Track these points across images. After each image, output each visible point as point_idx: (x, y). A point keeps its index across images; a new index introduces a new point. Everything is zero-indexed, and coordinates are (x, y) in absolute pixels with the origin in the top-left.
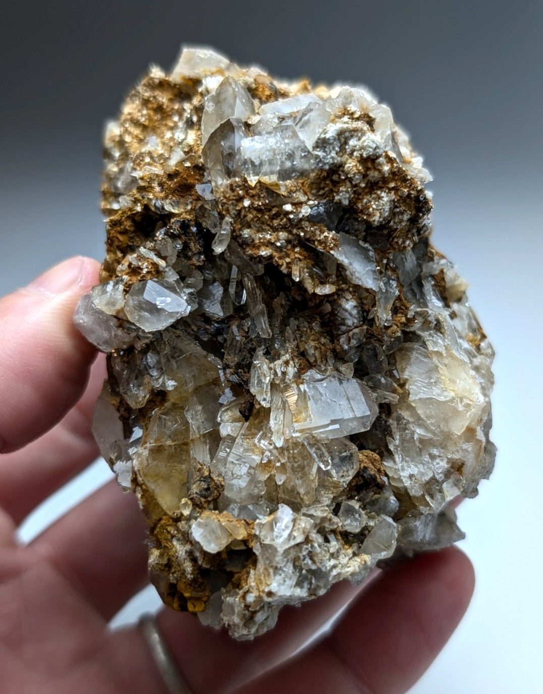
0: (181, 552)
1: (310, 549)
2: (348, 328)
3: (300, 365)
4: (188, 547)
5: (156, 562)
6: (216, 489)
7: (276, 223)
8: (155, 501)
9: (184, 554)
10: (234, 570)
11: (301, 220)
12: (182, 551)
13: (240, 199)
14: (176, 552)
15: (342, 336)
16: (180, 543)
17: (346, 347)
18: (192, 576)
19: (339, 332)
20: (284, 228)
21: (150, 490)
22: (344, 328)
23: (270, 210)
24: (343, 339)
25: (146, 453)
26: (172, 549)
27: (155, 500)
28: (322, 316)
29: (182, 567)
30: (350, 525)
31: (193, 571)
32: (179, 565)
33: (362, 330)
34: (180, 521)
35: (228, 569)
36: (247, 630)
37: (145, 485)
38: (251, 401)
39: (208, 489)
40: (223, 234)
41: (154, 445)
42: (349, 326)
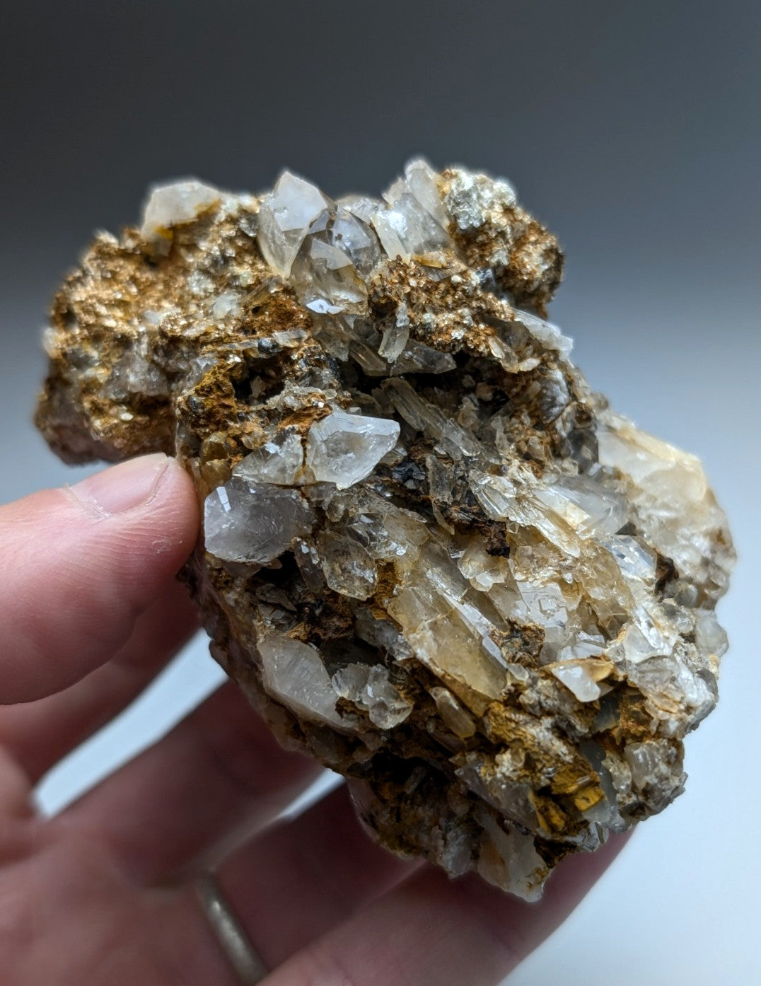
0: (541, 735)
1: (684, 650)
2: (561, 408)
3: (533, 468)
4: (547, 722)
5: (511, 769)
6: (536, 637)
7: (449, 300)
8: (470, 690)
9: (546, 733)
10: (610, 727)
11: (475, 289)
12: (541, 731)
13: (403, 281)
14: (534, 737)
15: (556, 422)
16: (531, 725)
17: (564, 434)
18: (572, 757)
19: (552, 418)
20: (458, 304)
21: (459, 679)
22: (556, 410)
23: (437, 288)
24: (559, 425)
25: (429, 633)
26: (526, 737)
27: (470, 688)
28: (529, 403)
29: (551, 753)
30: (683, 624)
31: (569, 750)
32: (546, 753)
33: (573, 406)
34: (521, 694)
35: (602, 729)
36: (678, 778)
37: (449, 675)
38: (504, 529)
39: (526, 643)
40: (400, 327)
41: (430, 621)
42: (562, 405)
